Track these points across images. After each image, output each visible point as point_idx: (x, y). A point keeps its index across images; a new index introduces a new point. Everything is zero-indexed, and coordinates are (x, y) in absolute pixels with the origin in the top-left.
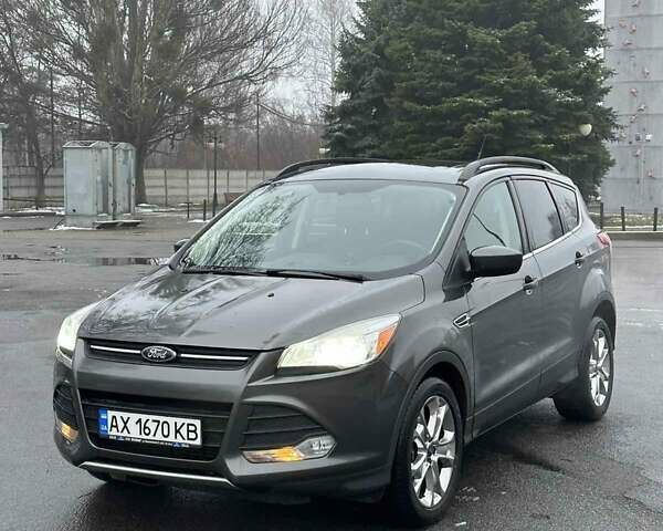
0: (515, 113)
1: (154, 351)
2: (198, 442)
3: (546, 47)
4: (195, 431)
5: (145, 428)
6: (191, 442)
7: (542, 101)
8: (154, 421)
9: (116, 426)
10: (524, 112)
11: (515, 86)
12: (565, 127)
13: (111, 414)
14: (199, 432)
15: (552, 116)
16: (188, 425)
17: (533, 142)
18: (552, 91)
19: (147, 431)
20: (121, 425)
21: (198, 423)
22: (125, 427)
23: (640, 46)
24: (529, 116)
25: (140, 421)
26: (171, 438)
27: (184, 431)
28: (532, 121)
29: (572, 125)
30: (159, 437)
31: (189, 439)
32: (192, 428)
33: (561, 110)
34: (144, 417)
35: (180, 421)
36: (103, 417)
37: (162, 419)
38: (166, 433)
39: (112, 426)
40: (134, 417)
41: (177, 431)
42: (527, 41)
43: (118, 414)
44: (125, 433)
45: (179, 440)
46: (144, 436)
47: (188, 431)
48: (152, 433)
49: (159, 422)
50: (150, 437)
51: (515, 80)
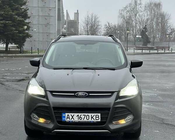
0: (7, 22)
1: (80, 94)
2: (99, 120)
3: (13, 4)
4: (98, 117)
5: (80, 117)
6: (97, 121)
7: (14, 19)
8: (83, 115)
9: (69, 118)
10: (10, 22)
11: (6, 15)
12: (20, 26)
13: (67, 114)
14: (100, 117)
15: (17, 23)
16: (96, 115)
17: (12, 30)
18: (16, 16)
19: (81, 118)
20: (71, 117)
21: (99, 115)
22: (72, 118)
23: (30, 6)
24: (11, 23)
25: (78, 115)
26: (90, 120)
27: (94, 117)
28: (12, 25)
29: (22, 26)
30: (85, 120)
31: (96, 120)
32: (97, 116)
33: (19, 22)
34: (80, 114)
35: (93, 114)
36: (64, 115)
37: (86, 114)
38: (88, 118)
39: (67, 118)
40: (76, 114)
41: (92, 118)
42: (8, 2)
43: (70, 114)
44: (72, 120)
45: (93, 120)
46: (79, 120)
47: (96, 117)
48: (83, 119)
49: (85, 115)
50: (82, 120)
51: (6, 13)
